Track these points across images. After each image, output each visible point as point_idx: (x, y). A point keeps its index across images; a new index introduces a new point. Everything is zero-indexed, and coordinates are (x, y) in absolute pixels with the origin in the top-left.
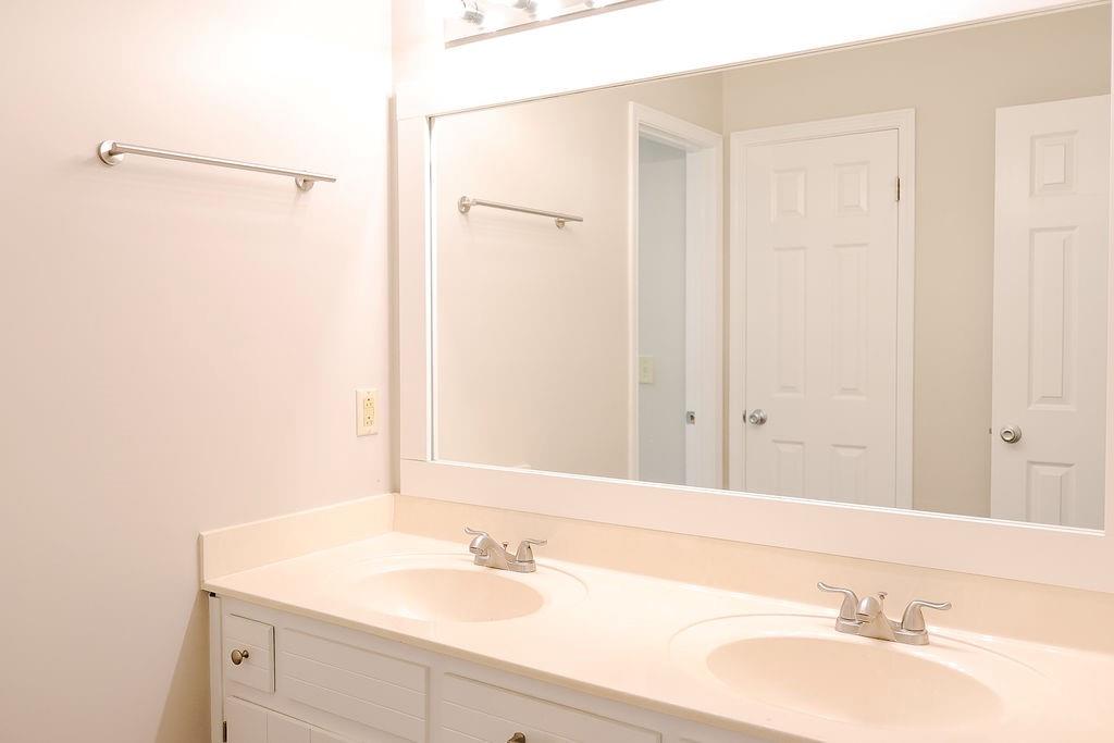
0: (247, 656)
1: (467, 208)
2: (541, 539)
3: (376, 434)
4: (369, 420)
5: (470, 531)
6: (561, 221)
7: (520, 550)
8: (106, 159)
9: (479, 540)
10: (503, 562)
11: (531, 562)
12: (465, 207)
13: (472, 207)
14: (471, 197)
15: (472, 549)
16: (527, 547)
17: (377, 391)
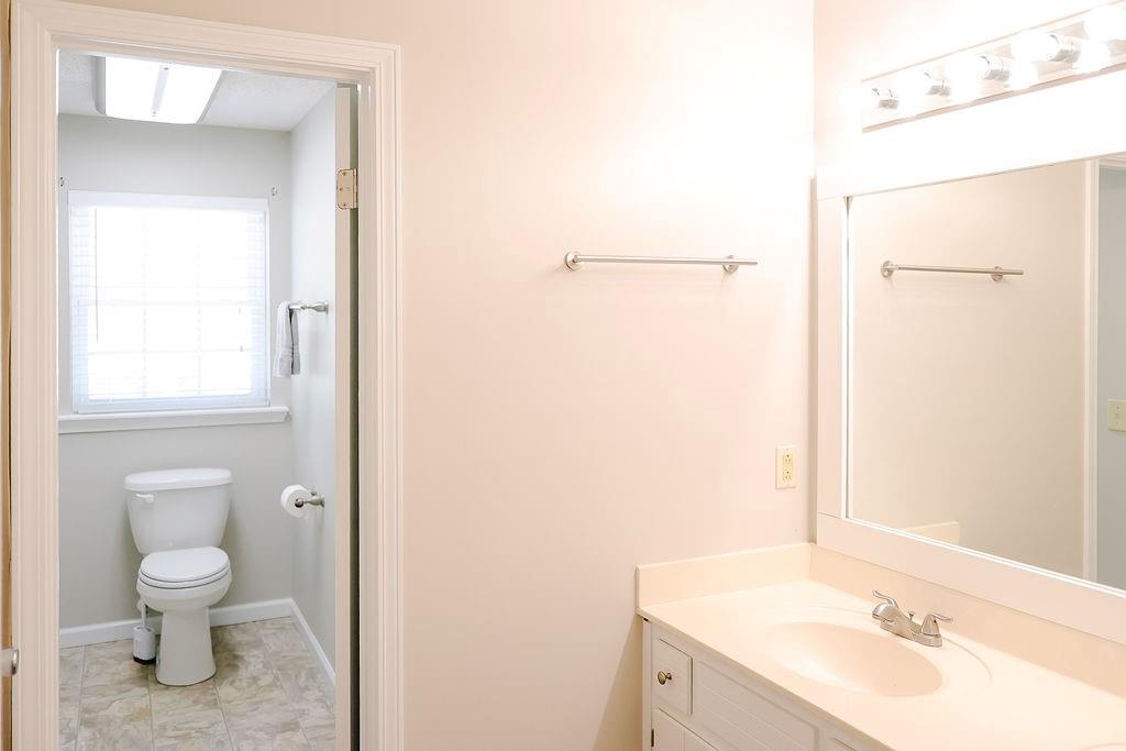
0: (670, 678)
1: (890, 272)
2: (947, 615)
3: (794, 487)
4: (788, 475)
5: (878, 594)
6: (998, 275)
7: (925, 623)
8: (570, 265)
9: (882, 608)
10: (909, 632)
11: (937, 636)
12: (888, 271)
13: (895, 272)
14: (896, 261)
15: (875, 615)
16: (933, 621)
17: (796, 447)
